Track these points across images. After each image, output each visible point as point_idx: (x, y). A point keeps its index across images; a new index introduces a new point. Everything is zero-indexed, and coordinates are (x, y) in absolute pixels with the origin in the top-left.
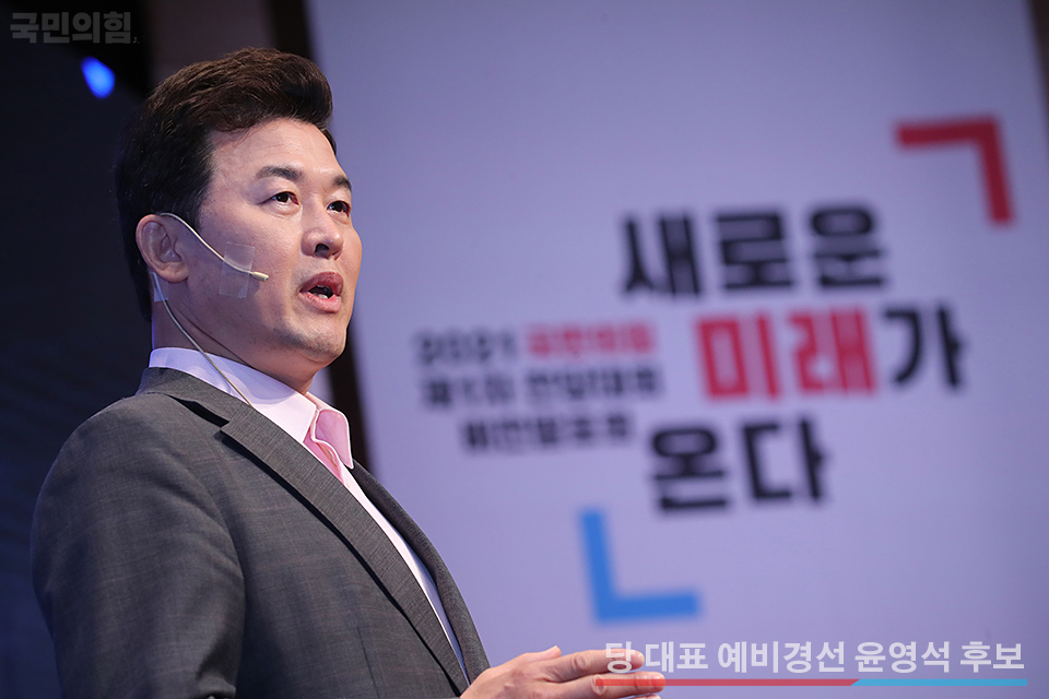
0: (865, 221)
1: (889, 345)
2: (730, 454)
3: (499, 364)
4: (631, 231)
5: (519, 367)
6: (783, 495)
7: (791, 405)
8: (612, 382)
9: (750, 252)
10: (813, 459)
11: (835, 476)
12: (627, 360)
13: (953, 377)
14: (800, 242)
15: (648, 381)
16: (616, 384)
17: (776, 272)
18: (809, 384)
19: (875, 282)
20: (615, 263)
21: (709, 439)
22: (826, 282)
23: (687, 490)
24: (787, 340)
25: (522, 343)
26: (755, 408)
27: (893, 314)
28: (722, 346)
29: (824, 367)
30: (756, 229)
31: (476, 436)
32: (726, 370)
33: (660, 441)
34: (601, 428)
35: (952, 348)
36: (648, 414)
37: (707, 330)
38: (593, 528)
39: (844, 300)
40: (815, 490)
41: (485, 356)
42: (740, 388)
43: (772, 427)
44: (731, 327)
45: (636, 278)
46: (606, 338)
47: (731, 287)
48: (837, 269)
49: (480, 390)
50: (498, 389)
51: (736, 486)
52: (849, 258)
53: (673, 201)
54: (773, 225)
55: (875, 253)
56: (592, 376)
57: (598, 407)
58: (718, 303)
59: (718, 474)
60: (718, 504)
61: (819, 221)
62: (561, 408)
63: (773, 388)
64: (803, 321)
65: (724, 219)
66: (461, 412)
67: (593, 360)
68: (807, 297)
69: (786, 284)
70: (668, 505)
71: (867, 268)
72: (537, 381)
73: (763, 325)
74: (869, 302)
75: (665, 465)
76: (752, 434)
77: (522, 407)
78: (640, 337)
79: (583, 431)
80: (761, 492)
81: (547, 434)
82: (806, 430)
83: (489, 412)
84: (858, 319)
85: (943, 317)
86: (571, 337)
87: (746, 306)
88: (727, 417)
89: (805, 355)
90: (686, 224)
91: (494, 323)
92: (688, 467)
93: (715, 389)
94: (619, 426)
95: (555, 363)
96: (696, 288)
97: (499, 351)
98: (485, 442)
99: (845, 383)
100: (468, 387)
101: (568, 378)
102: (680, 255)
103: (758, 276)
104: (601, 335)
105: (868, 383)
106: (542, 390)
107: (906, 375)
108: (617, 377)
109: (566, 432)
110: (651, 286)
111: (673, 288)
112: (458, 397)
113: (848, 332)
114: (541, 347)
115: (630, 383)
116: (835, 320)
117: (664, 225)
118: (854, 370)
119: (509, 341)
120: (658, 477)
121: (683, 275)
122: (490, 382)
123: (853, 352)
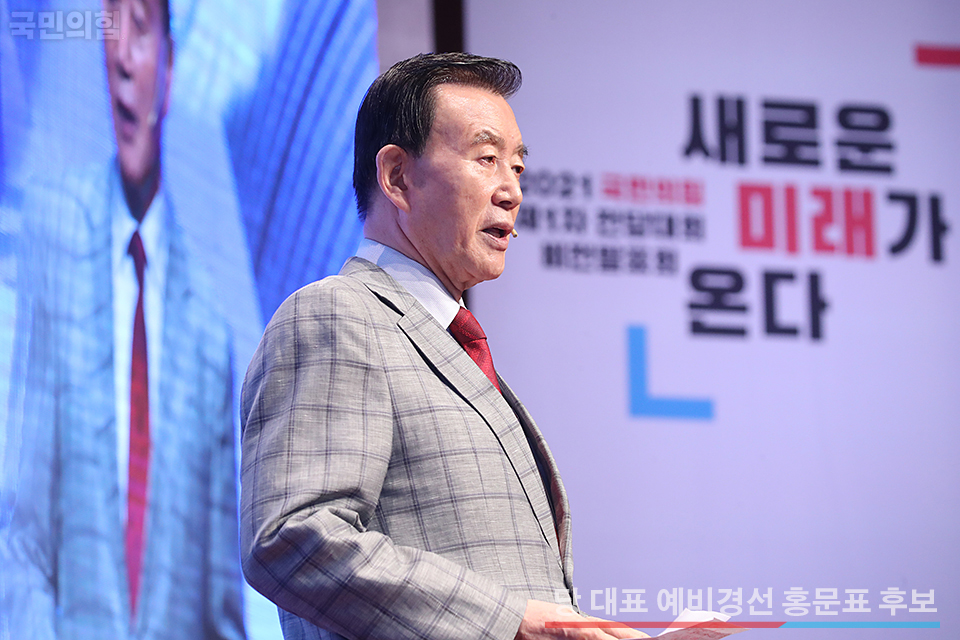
0: (883, 120)
1: (889, 221)
2: (753, 295)
3: (578, 200)
4: (696, 104)
5: (592, 205)
6: (792, 332)
7: (805, 261)
8: (664, 226)
9: (785, 133)
10: (817, 305)
11: (830, 321)
12: (680, 210)
13: (937, 254)
14: (828, 130)
15: (694, 227)
16: (670, 230)
17: (805, 153)
18: (821, 245)
19: (886, 169)
20: (681, 133)
21: (738, 281)
22: (845, 165)
23: (714, 318)
24: (808, 207)
25: (597, 186)
26: (777, 260)
27: (894, 197)
28: (756, 205)
29: (835, 234)
30: (797, 116)
31: (552, 256)
32: (757, 228)
33: (697, 277)
34: (652, 261)
35: (939, 229)
36: (690, 255)
37: (746, 192)
38: (637, 339)
39: (858, 181)
40: (816, 332)
41: (566, 193)
42: (767, 242)
43: (789, 276)
44: (766, 192)
45: (695, 144)
46: (664, 189)
47: (768, 160)
48: (855, 156)
49: (560, 219)
50: (575, 220)
51: (754, 320)
52: (866, 148)
53: (731, 90)
54: (809, 114)
55: (888, 147)
56: (651, 219)
57: (652, 244)
58: (757, 172)
59: (742, 309)
60: (739, 332)
61: (845, 116)
62: (623, 241)
63: (792, 246)
64: (823, 194)
65: (769, 105)
66: (544, 235)
67: (654, 206)
68: (829, 176)
69: (814, 163)
70: (698, 328)
71: (880, 157)
72: (604, 216)
73: (791, 193)
74: (879, 185)
75: (702, 298)
76: (771, 279)
77: (591, 237)
78: (692, 192)
79: (638, 263)
80: (772, 327)
81: (609, 261)
82: (814, 281)
83: (565, 238)
84: (868, 197)
85: (935, 203)
86: (637, 184)
87: (780, 177)
88: (753, 264)
89: (821, 222)
90: (740, 105)
91: (578, 171)
92: (718, 300)
93: (747, 241)
94: (666, 261)
95: (620, 205)
96: (742, 159)
97: (578, 190)
98: (559, 263)
99: (850, 249)
100: (551, 215)
101: (631, 218)
102: (732, 127)
103: (792, 153)
104: (661, 187)
105: (870, 251)
106: (609, 225)
107: (899, 247)
108: (670, 222)
109: (625, 261)
110: (706, 153)
111: (723, 157)
112: (543, 223)
113: (858, 208)
114: (612, 191)
115: (680, 228)
116: (848, 195)
117: (722, 103)
118: (859, 238)
119: (587, 183)
120: (693, 306)
121: (732, 146)
122: (569, 213)
123: (860, 225)
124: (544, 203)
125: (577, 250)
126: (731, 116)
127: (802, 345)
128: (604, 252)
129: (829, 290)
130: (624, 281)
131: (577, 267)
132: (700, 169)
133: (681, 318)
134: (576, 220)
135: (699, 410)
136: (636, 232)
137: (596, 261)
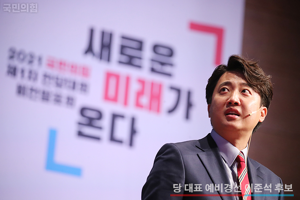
0: (171, 53)
1: (168, 98)
2: (106, 122)
3: (35, 66)
4: (92, 32)
5: (42, 70)
6: (120, 142)
7: (130, 111)
8: (72, 85)
9: (130, 52)
10: (133, 132)
11: (138, 139)
12: (79, 79)
13: (187, 116)
14: (147, 53)
15: (84, 87)
16: (74, 86)
17: (136, 62)
18: (138, 105)
19: (169, 75)
20: (84, 44)
21: (100, 116)
22: (153, 70)
23: (88, 131)
24: (135, 87)
25: (44, 61)
26: (118, 108)
27: (172, 88)
28: (113, 82)
29: (145, 100)
30: (134, 44)
31: (21, 90)
32: (112, 93)
33: (83, 111)
34: (64, 100)
35: (189, 105)
36: (81, 100)
37: (109, 75)
38: (53, 135)
39: (157, 79)
40: (131, 144)
41: (31, 62)
42: (115, 100)
43: (122, 117)
44: (117, 77)
45: (89, 50)
46: (74, 68)
47: (120, 62)
48: (158, 67)
49: (26, 74)
50: (32, 75)
51: (105, 134)
52: (163, 64)
53: (108, 28)
54: (140, 45)
55: (171, 65)
56: (66, 81)
57: (65, 92)
58: (114, 67)
59: (100, 128)
60: (97, 138)
61: (155, 48)
62: (52, 89)
63: (126, 103)
64: (142, 82)
65: (124, 38)
66: (18, 80)
67: (67, 75)
68: (145, 74)
69: (139, 67)
70: (80, 134)
71: (167, 69)
72: (46, 76)
73: (128, 79)
74: (166, 82)
75: (84, 120)
76: (115, 117)
77: (39, 85)
78: (85, 72)
79: (58, 100)
80: (113, 139)
81: (45, 97)
82: (133, 120)
83: (27, 83)
84: (160, 86)
85: (189, 94)
86: (62, 64)
87: (124, 71)
88: (108, 109)
89: (140, 94)
90: (111, 35)
91: (37, 53)
92: (90, 123)
93: (107, 97)
94: (70, 101)
95: (54, 72)
96: (109, 60)
97: (36, 62)
98: (24, 94)
99: (150, 108)
100: (23, 71)
101: (57, 79)
102: (106, 46)
103: (130, 61)
104: (72, 67)
105: (158, 110)
106: (47, 80)
107: (172, 111)
108: (74, 83)
109: (52, 98)
110: (94, 54)
111: (101, 57)
112: (19, 74)
113: (156, 90)
114: (51, 65)
115: (78, 87)
116: (153, 84)
117: (103, 33)
118: (155, 104)
119: (40, 59)
120: (80, 124)
121: (105, 53)
122: (30, 72)
123: (156, 98)
124: (20, 65)
125: (32, 90)
126: (106, 40)
127: (123, 149)
128: (44, 93)
129: (139, 126)
130: (50, 107)
131: (31, 97)
132: (91, 61)
133: (74, 128)
134: (33, 76)
135: (76, 171)
136: (59, 85)
137: (40, 96)
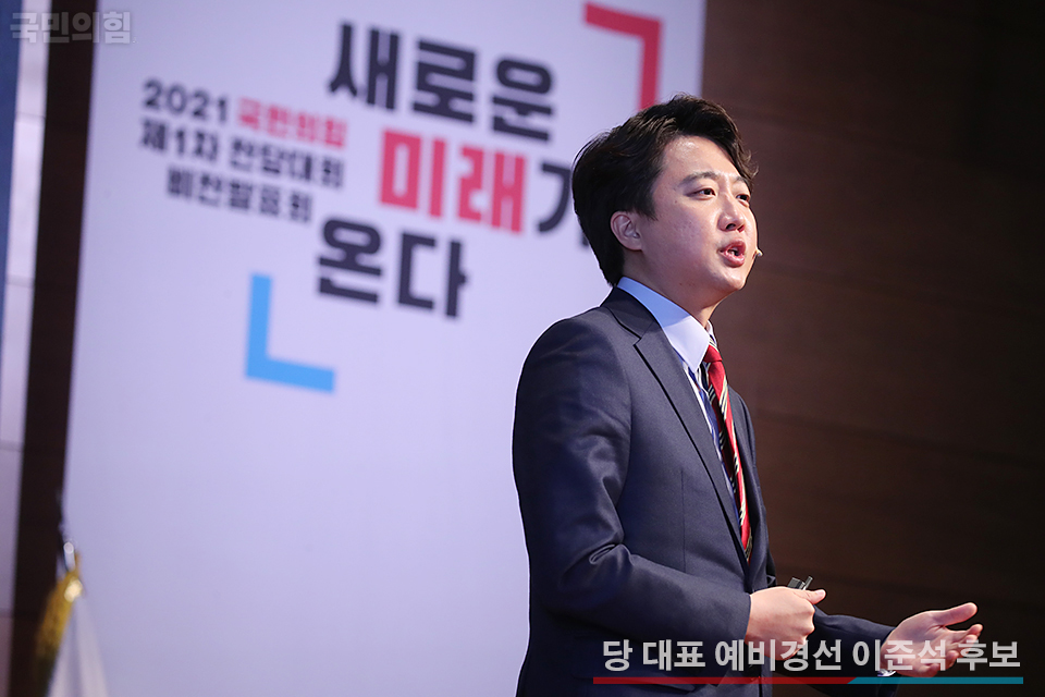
0: (545, 81)
2: (388, 257)
3: (211, 124)
4: (347, 33)
5: (228, 131)
6: (426, 304)
7: (447, 227)
8: (299, 166)
9: (437, 80)
10: (456, 278)
11: (467, 296)
12: (320, 151)
14: (485, 84)
15: (333, 173)
16: (307, 173)
17: (458, 105)
18: (467, 213)
19: (542, 136)
20: (329, 67)
21: (375, 241)
22: (499, 125)
23: (343, 278)
24: (457, 167)
25: (233, 110)
26: (419, 222)
27: (548, 168)
28: (402, 156)
29: (481, 200)
30: (454, 63)
31: (178, 183)
32: (400, 185)
33: (331, 228)
34: (285, 206)
36: (327, 203)
37: (392, 140)
38: (261, 289)
39: (512, 145)
40: (452, 310)
41: (200, 112)
42: (409, 201)
43: (429, 242)
44: (413, 143)
45: (342, 80)
46: (305, 123)
47: (419, 108)
48: (511, 116)
49: (191, 143)
50: (205, 146)
51: (387, 286)
52: (524, 109)
53: (386, 23)
54: (468, 61)
55: (547, 111)
57: (287, 185)
58: (405, 120)
59: (376, 272)
60: (371, 298)
61: (504, 68)
62: (257, 178)
63: (436, 210)
64: (473, 154)
65: (424, 45)
66: (170, 158)
67: (291, 143)
68: (481, 135)
69: (468, 118)
70: (326, 287)
71: (536, 122)
72: (238, 146)
73: (440, 147)
74: (534, 152)
75: (335, 254)
76: (410, 242)
77: (222, 168)
78: (334, 133)
79: (270, 205)
80: (406, 297)
81: (239, 197)
82: (456, 249)
83: (196, 166)
84: (520, 163)
86: (276, 114)
87: (430, 127)
88: (393, 223)
89: (469, 185)
90: (395, 40)
91: (215, 91)
92: (351, 260)
93: (388, 196)
94: (300, 205)
95: (257, 136)
96: (390, 104)
97: (213, 111)
98: (188, 194)
99: (496, 222)
100: (181, 135)
101: (266, 151)
102: (384, 68)
103: (445, 105)
104: (302, 121)
105: (516, 226)
106: (243, 158)
107: (548, 225)
108: (308, 162)
109: (256, 200)
110: (354, 92)
111: (371, 99)
112: (172, 144)
113: (509, 176)
114: (249, 119)
115: (318, 172)
116: (500, 158)
117: (374, 36)
118: (507, 208)
119: (222, 104)
120: (324, 262)
121: (382, 85)
122: (200, 136)
123: (510, 193)
124: (174, 122)
125: (206, 180)
126: (384, 53)
127: (436, 319)
128: (235, 186)
129: (469, 264)
130: (252, 222)
131: (202, 199)
132: (344, 106)
133: (312, 273)
134: (207, 146)
135: (319, 379)
136: (271, 169)
137: (225, 196)
